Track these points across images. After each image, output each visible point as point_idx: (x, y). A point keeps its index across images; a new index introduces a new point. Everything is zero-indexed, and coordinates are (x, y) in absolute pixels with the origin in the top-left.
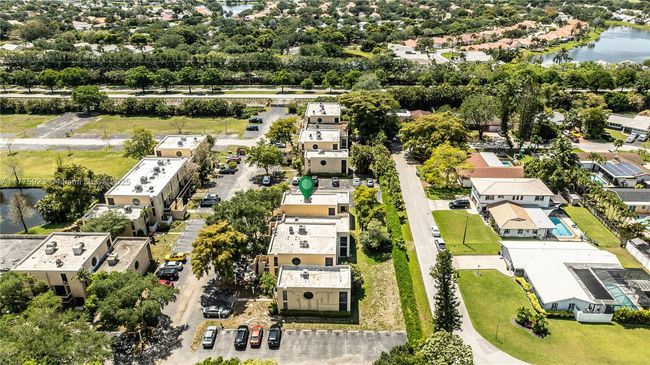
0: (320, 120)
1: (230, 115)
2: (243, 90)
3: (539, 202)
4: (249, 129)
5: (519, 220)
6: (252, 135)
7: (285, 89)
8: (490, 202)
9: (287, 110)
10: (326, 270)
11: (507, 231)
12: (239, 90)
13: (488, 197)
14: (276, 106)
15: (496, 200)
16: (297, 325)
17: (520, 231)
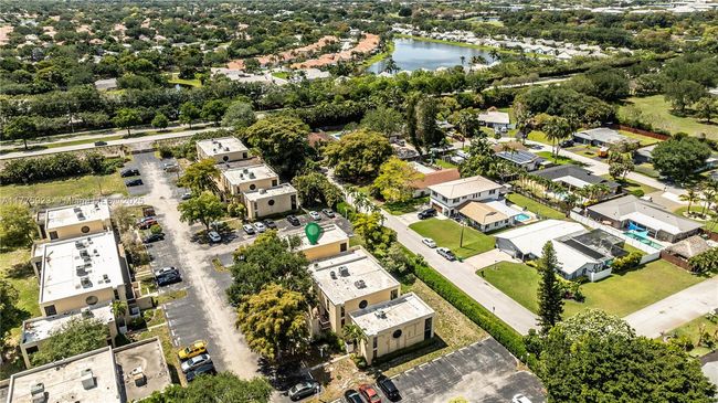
0: (226, 158)
1: (84, 172)
2: (70, 140)
3: (492, 196)
4: (131, 185)
5: (492, 214)
6: (140, 192)
7: (133, 132)
8: (457, 204)
9: (157, 154)
10: (394, 304)
11: (487, 226)
12: (62, 141)
13: (455, 201)
14: (138, 152)
15: (462, 201)
16: (396, 369)
17: (496, 223)
